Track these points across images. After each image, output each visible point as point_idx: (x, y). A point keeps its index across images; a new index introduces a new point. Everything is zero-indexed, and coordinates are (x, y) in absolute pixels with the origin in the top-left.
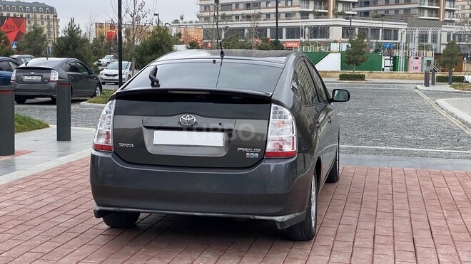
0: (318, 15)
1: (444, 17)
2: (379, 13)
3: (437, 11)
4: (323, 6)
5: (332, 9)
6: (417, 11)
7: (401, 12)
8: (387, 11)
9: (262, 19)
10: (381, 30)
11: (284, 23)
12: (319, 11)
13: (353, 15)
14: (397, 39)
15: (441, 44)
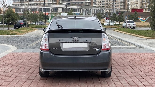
0: (54, 4)
1: (93, 5)
2: (73, 3)
3: (91, 3)
4: (55, 1)
5: (58, 2)
6: (85, 3)
7: (80, 3)
8: (75, 3)
9: (35, 5)
10: (74, 9)
11: (42, 7)
12: (54, 3)
13: (65, 4)
14: (79, 12)
15: (92, 13)
